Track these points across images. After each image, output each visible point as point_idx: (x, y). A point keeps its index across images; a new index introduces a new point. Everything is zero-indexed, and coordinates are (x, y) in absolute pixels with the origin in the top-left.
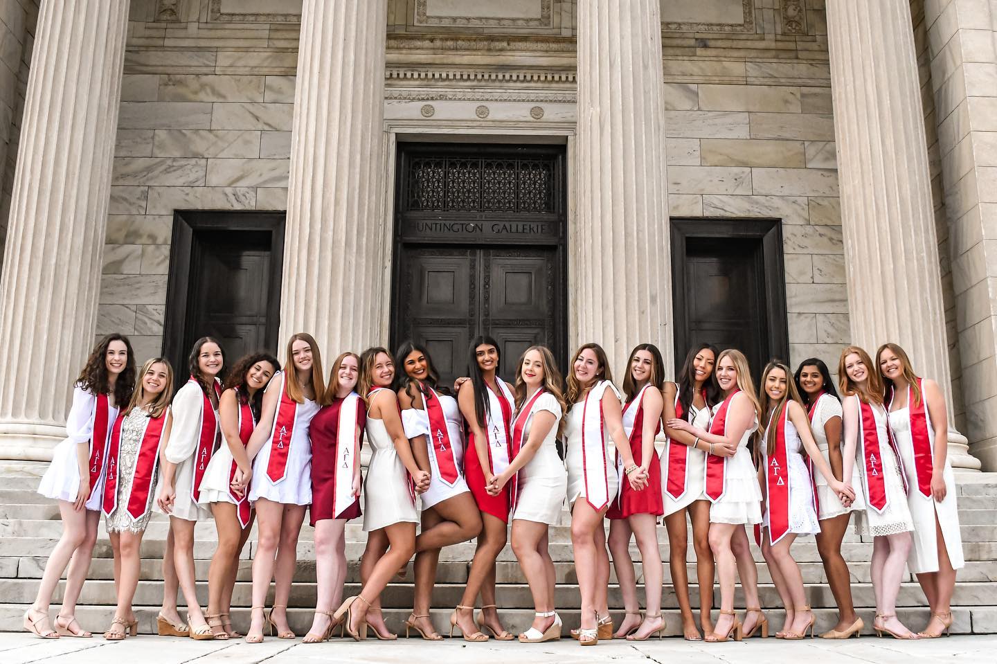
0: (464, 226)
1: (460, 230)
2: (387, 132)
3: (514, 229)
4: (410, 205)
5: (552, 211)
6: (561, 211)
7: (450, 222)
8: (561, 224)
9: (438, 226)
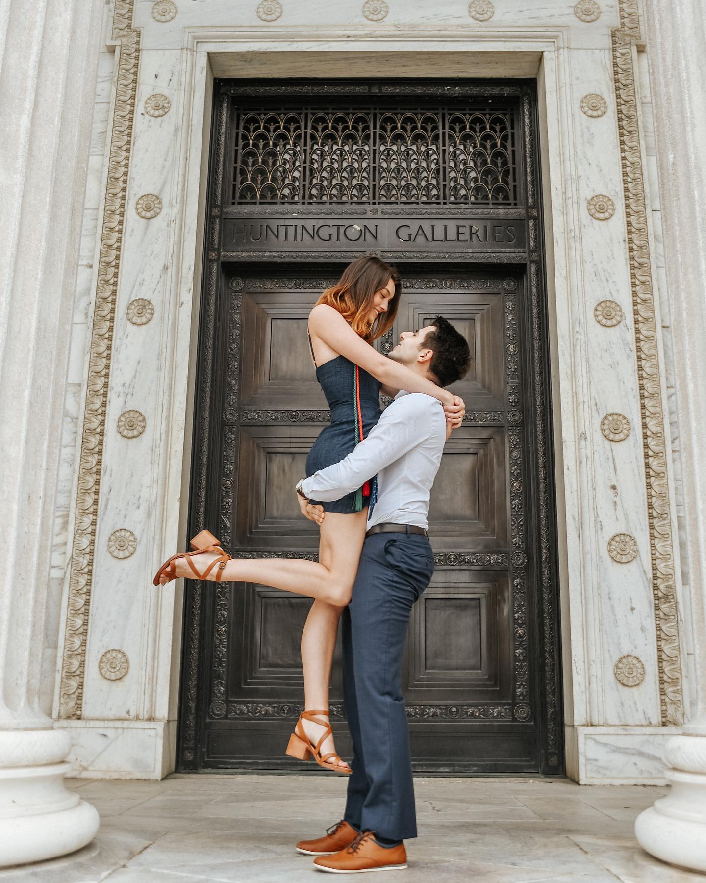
0: (342, 229)
1: (334, 237)
2: (191, 50)
3: (439, 234)
4: (238, 195)
5: (511, 201)
6: (530, 200)
7: (314, 222)
8: (531, 223)
9: (291, 230)
